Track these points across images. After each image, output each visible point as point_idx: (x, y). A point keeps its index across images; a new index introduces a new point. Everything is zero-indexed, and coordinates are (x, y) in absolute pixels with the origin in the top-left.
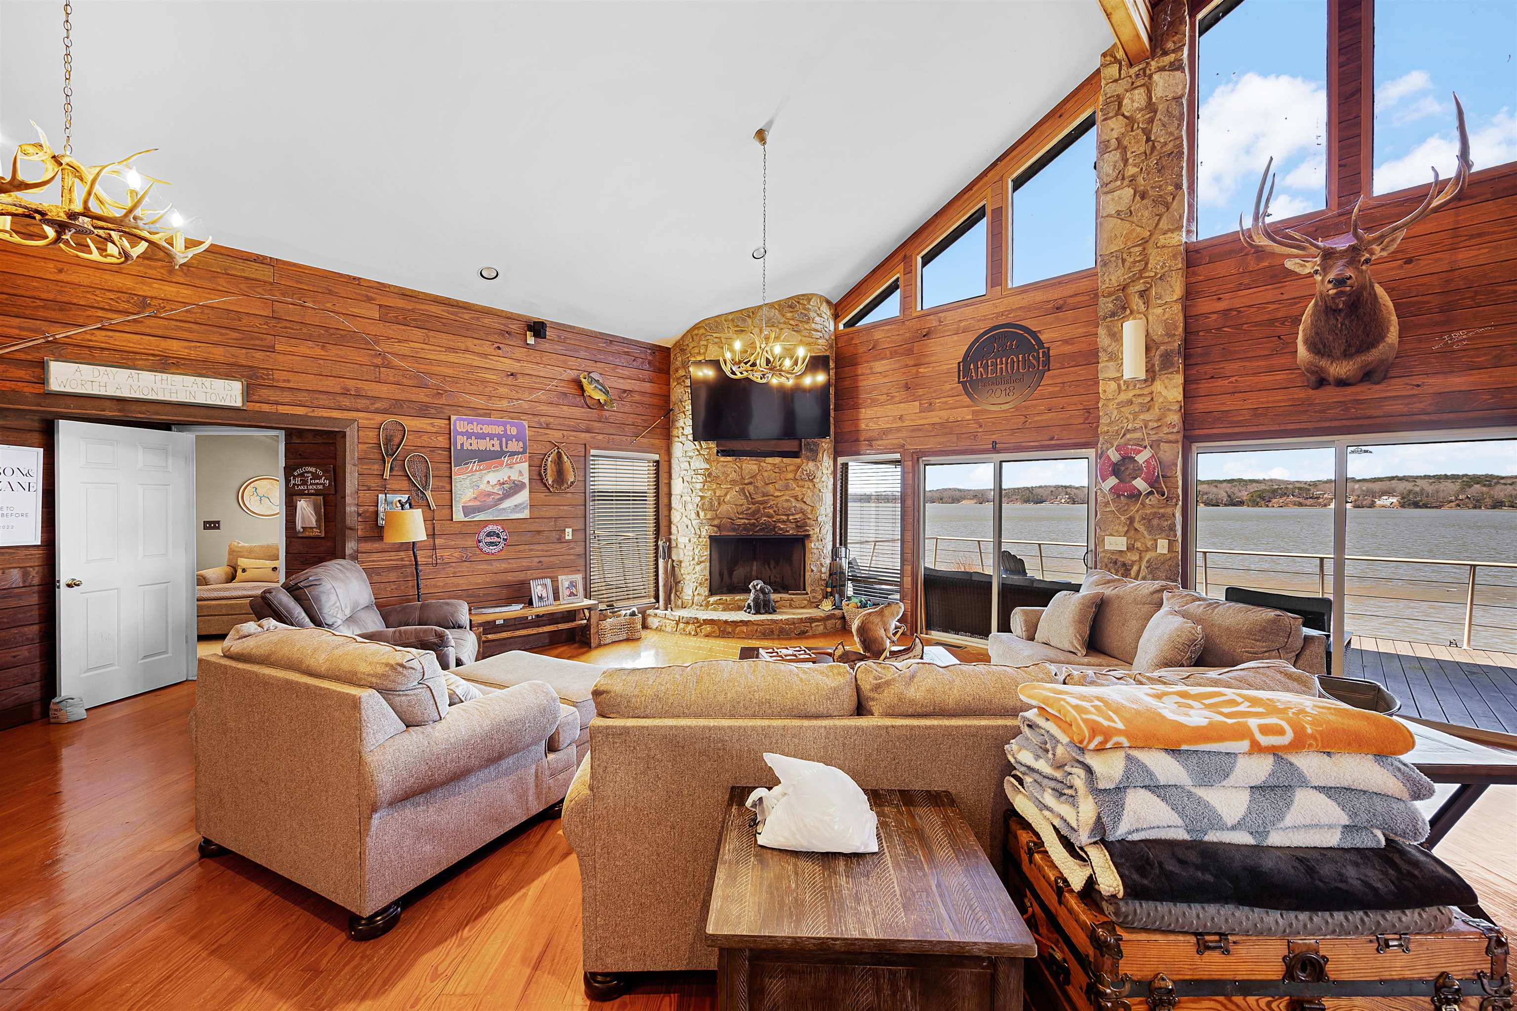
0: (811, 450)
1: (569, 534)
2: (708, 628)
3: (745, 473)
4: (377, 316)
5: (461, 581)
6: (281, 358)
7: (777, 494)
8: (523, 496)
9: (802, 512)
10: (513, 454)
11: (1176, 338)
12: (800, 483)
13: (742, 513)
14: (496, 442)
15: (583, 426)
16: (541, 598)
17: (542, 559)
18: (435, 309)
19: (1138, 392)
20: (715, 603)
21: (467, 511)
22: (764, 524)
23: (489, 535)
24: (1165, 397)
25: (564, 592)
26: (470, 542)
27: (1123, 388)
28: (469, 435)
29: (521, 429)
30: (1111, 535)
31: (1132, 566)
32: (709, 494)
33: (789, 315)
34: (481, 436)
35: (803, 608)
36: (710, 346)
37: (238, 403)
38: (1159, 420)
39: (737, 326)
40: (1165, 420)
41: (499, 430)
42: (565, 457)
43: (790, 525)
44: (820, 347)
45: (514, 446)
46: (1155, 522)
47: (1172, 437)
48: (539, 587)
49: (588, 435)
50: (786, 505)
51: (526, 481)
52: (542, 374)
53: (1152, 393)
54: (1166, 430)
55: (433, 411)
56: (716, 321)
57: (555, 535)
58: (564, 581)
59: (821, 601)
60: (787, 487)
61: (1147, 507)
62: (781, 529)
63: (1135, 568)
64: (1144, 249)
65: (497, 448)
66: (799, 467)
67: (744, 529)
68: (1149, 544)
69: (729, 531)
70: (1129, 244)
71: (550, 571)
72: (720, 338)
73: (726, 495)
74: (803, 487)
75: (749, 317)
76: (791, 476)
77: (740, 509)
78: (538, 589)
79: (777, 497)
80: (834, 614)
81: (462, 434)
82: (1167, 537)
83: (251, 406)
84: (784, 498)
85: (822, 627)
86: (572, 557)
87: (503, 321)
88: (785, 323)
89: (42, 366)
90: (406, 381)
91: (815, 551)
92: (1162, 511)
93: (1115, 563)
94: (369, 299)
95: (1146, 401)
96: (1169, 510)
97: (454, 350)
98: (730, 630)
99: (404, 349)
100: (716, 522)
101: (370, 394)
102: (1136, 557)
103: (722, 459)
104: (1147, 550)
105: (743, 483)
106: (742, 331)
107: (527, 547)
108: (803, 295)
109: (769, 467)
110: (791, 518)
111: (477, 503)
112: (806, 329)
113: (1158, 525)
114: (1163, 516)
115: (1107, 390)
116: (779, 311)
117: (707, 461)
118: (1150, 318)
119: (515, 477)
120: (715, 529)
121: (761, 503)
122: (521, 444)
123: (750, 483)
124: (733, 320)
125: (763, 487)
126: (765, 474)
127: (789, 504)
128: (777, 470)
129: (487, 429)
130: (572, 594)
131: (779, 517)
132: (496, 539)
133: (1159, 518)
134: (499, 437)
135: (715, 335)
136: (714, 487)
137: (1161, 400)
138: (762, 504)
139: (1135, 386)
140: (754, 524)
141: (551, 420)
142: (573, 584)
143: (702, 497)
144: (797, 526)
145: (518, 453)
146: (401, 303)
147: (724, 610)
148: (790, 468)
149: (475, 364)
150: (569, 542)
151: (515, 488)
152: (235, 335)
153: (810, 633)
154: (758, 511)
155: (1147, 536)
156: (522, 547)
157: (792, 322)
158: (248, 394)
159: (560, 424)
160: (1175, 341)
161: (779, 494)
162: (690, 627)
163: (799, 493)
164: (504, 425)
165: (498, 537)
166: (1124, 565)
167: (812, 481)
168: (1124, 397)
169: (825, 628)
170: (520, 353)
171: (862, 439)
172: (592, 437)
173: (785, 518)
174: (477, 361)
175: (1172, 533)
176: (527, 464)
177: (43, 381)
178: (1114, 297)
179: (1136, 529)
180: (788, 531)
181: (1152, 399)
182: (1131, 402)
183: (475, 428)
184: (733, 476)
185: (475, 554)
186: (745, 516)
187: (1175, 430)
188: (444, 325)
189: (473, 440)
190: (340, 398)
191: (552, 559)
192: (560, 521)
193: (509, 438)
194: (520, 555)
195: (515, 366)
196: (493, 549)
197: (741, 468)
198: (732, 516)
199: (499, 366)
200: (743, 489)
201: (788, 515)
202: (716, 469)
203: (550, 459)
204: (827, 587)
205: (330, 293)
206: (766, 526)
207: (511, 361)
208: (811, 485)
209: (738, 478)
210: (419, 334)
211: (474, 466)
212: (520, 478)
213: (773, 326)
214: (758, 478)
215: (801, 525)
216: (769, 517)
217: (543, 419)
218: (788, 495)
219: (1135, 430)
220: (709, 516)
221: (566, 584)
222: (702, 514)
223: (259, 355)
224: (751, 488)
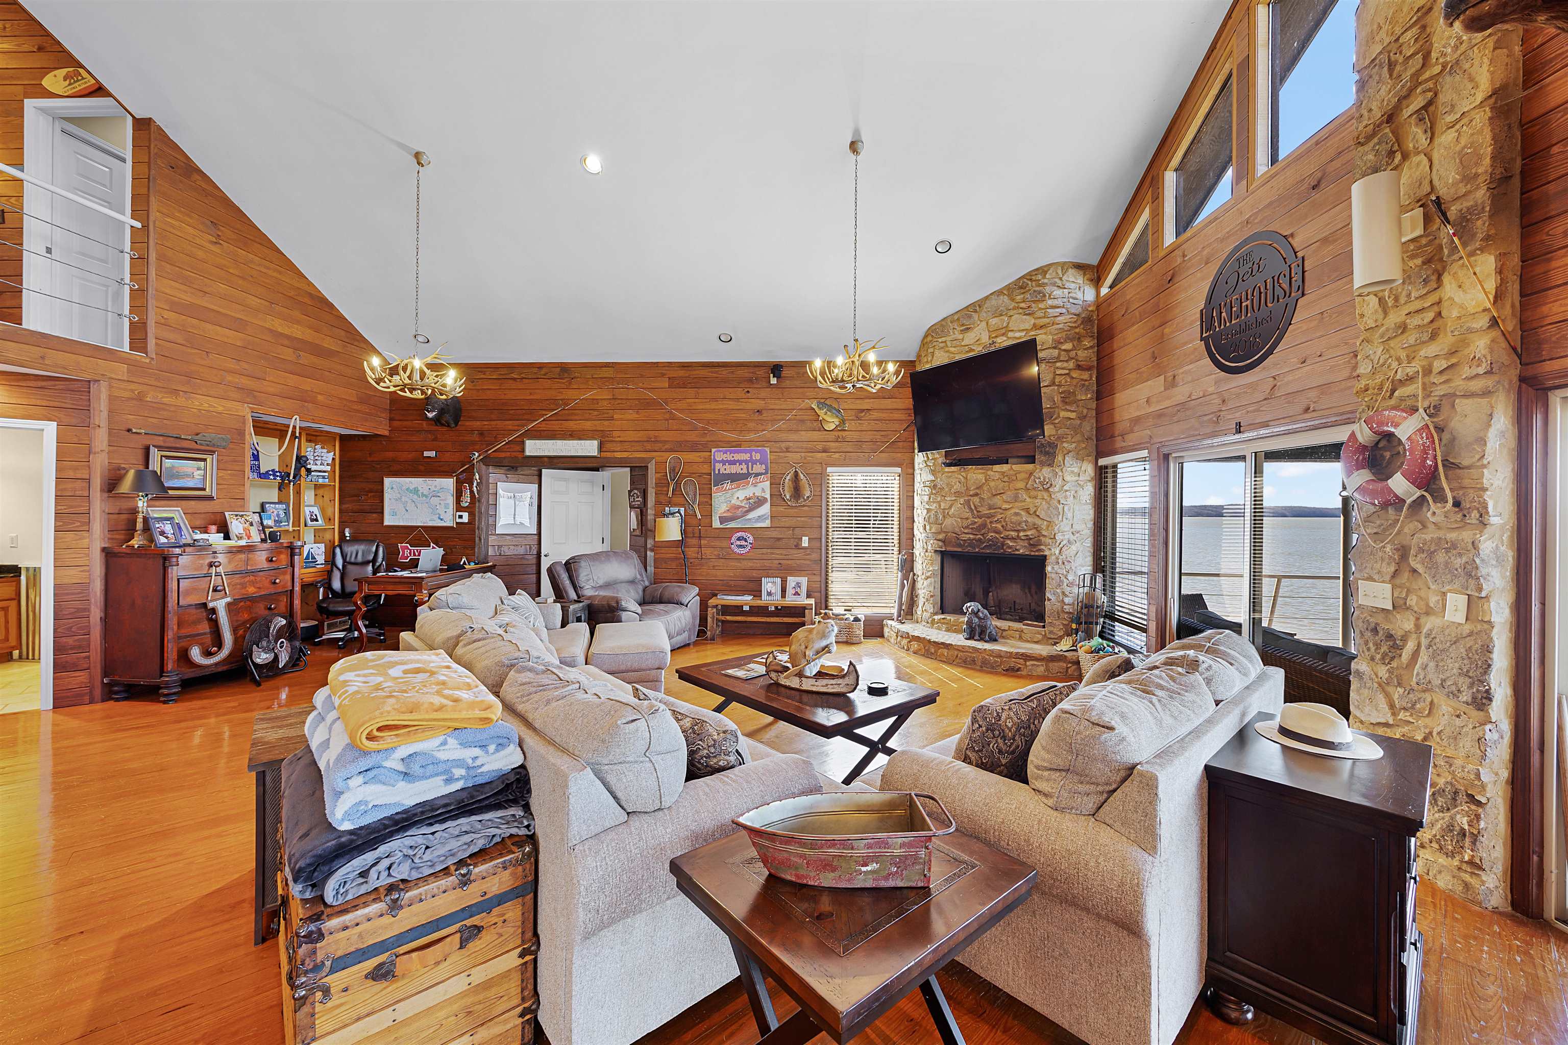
0: (1047, 453)
1: (805, 542)
2: (915, 645)
3: (970, 483)
4: (667, 385)
5: (719, 573)
6: (617, 422)
7: (1005, 506)
8: (765, 509)
9: (1036, 528)
10: (757, 475)
11: (1481, 179)
12: (1033, 493)
13: (967, 527)
14: (744, 466)
15: (820, 447)
16: (769, 594)
17: (781, 562)
18: (704, 372)
19: (1417, 305)
20: (939, 621)
21: (723, 520)
22: (990, 540)
23: (739, 539)
24: (1461, 307)
25: (790, 591)
26: (725, 544)
27: (1390, 302)
28: (724, 462)
29: (763, 454)
30: (1370, 579)
31: (1404, 639)
32: (934, 506)
33: (1019, 298)
34: (732, 463)
35: (1036, 642)
36: (937, 352)
37: (595, 454)
38: (1453, 353)
39: (963, 325)
40: (1466, 351)
41: (746, 457)
42: (802, 476)
43: (1021, 543)
44: (1061, 326)
45: (759, 468)
46: (1441, 557)
47: (1476, 385)
48: (770, 584)
49: (824, 454)
50: (1014, 519)
51: (768, 496)
52: (782, 407)
53: (1439, 302)
54: (1467, 371)
55: (700, 447)
56: (942, 325)
57: (792, 543)
58: (792, 581)
59: (1061, 638)
60: (1016, 499)
61: (1431, 527)
62: (1010, 547)
63: (1410, 646)
64: (1424, 27)
65: (745, 471)
66: (1031, 474)
67: (970, 545)
68: (1433, 600)
69: (954, 546)
70: (1398, 30)
71: (783, 572)
72: (945, 342)
73: (950, 507)
74: (1036, 497)
75: (975, 311)
76: (1021, 485)
77: (965, 523)
78: (770, 586)
79: (1006, 510)
80: (1066, 657)
81: (719, 462)
82: (1463, 590)
83: (604, 454)
84: (1013, 511)
85: (1042, 669)
86: (808, 562)
87: (751, 370)
88: (1014, 308)
89: (523, 443)
90: (684, 428)
91: (1053, 576)
92: (1452, 536)
93: (1375, 631)
94: (663, 375)
95: (1427, 320)
96: (1466, 535)
97: (715, 400)
98: (933, 651)
99: (682, 405)
100: (941, 537)
101: (662, 439)
102: (1409, 625)
103: (947, 469)
104: (1429, 612)
105: (970, 495)
106: (968, 329)
107: (769, 551)
108: (1037, 270)
109: (997, 476)
110: (1021, 534)
111: (729, 514)
112: (1040, 309)
113: (1447, 564)
114: (1454, 546)
115: (1365, 313)
116: (1008, 295)
117: (933, 472)
118: (1436, 156)
119: (758, 493)
120: (940, 543)
121: (990, 516)
122: (764, 466)
123: (976, 495)
124: (958, 319)
125: (989, 498)
126: (992, 484)
127: (1019, 518)
128: (1006, 479)
129: (737, 457)
130: (797, 594)
131: (1007, 533)
132: (743, 543)
133: (1447, 550)
134: (746, 462)
135: (940, 340)
136: (939, 499)
137: (1455, 314)
138: (989, 518)
139: (1409, 295)
140: (980, 540)
141: (791, 444)
142: (798, 585)
143: (929, 510)
144: (1030, 545)
145: (761, 474)
146: (682, 373)
147: (948, 630)
148: (1020, 476)
149: (731, 407)
150: (805, 548)
151: (760, 502)
152: (596, 413)
153: (1024, 673)
154: (984, 525)
155: (1433, 587)
156: (764, 551)
157: (1023, 305)
158: (601, 447)
159: (798, 448)
160: (1478, 188)
161: (1007, 507)
162: (905, 641)
163: (1031, 506)
164: (750, 452)
165: (746, 541)
166: (1390, 636)
167: (1047, 490)
168: (1394, 318)
169: (1047, 670)
170: (764, 393)
171: (1117, 433)
172: (827, 456)
173: (1014, 534)
174: (732, 405)
175: (1472, 582)
176: (768, 483)
177: (523, 451)
178: (1376, 140)
179: (1414, 571)
180: (1018, 550)
181: (1440, 314)
182: (1403, 328)
183: (729, 457)
184: (957, 487)
185: (728, 554)
186: (970, 531)
187: (1481, 370)
188: (709, 382)
189: (727, 466)
190: (645, 444)
191: (789, 562)
192: (797, 531)
193: (754, 463)
194: (765, 557)
195: (760, 404)
196: (743, 551)
197: (966, 478)
198: (957, 530)
199: (748, 406)
200: (969, 501)
201: (1018, 531)
202: (941, 480)
203: (788, 478)
204: (1072, 622)
205: (642, 376)
206: (993, 543)
207: (758, 401)
208: (1046, 495)
209: (963, 489)
210: (691, 392)
211: (727, 485)
212: (763, 494)
213: (1001, 315)
214: (985, 488)
215: (1034, 543)
216: (996, 533)
217: (783, 445)
218: (1018, 507)
219: (1410, 379)
220: (933, 530)
221: (793, 584)
222: (928, 527)
223: (606, 423)
224: (976, 500)
